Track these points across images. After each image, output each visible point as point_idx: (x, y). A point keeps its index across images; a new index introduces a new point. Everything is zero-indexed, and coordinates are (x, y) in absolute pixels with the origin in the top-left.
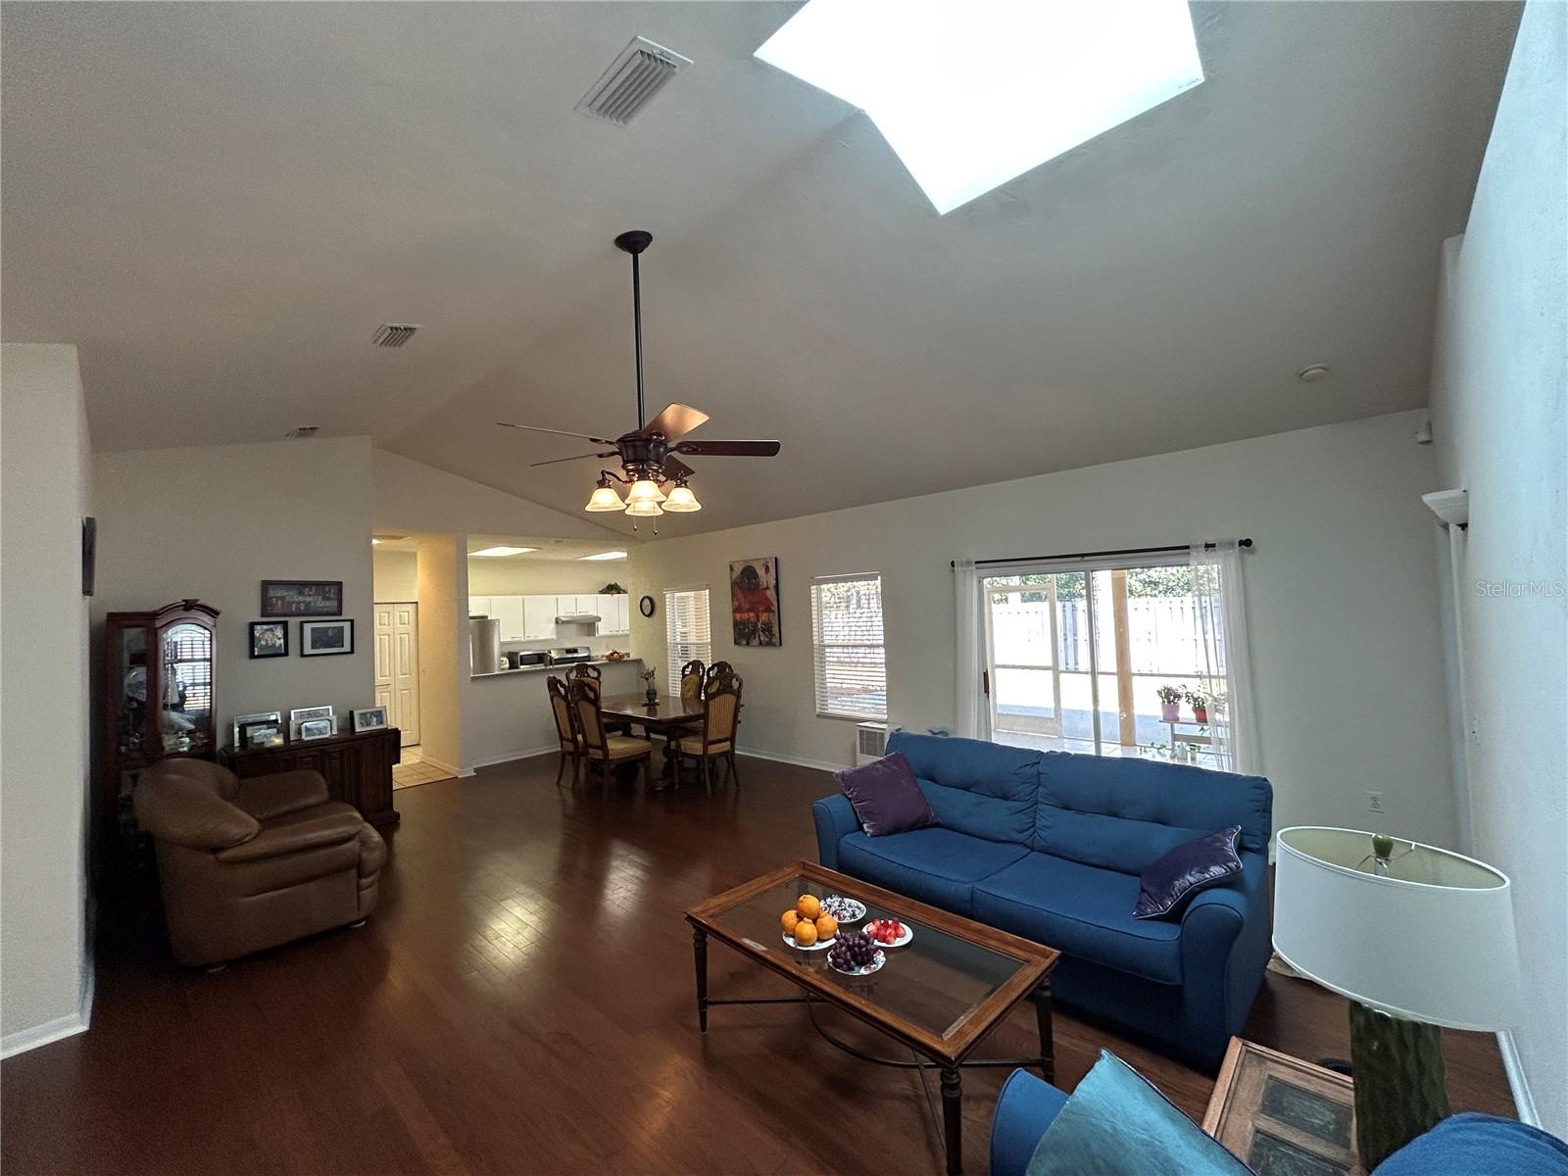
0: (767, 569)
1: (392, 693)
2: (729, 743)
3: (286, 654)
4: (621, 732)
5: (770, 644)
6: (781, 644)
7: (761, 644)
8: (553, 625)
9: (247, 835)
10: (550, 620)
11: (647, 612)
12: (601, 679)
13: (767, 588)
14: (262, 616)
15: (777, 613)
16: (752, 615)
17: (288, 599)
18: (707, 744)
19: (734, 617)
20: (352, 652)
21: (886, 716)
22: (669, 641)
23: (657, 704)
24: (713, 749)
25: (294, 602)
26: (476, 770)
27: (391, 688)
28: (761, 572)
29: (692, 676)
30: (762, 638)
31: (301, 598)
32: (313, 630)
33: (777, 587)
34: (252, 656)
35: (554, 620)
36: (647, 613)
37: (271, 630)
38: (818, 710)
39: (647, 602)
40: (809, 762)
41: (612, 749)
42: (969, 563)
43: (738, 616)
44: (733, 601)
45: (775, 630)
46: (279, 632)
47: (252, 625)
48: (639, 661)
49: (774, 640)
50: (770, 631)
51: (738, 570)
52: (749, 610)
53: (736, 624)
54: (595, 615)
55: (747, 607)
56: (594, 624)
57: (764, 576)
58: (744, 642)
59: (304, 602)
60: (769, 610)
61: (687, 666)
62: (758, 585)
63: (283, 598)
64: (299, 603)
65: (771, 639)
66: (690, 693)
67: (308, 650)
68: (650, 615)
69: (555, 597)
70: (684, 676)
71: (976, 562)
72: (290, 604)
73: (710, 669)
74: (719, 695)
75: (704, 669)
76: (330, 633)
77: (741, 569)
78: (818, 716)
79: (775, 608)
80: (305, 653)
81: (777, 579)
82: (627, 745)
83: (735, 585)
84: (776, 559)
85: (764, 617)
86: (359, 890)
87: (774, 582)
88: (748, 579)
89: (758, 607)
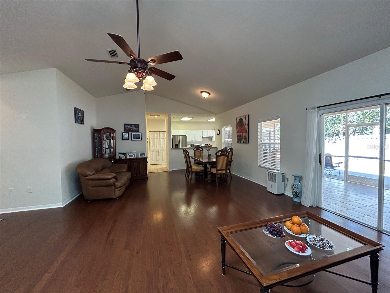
0: (246, 119)
3: (129, 140)
5: (246, 143)
6: (249, 143)
7: (243, 143)
8: (201, 138)
9: (90, 174)
10: (200, 137)
12: (203, 151)
13: (245, 125)
14: (124, 131)
15: (248, 133)
16: (241, 133)
17: (129, 128)
18: (217, 170)
19: (237, 134)
20: (141, 140)
21: (280, 169)
22: (223, 142)
23: (210, 158)
24: (219, 172)
25: (130, 128)
26: (172, 170)
27: (164, 151)
28: (244, 120)
30: (244, 141)
31: (131, 128)
32: (134, 134)
33: (248, 124)
34: (123, 140)
36: (218, 134)
37: (126, 134)
38: (259, 165)
39: (218, 131)
40: (254, 180)
41: (193, 168)
42: (314, 108)
44: (237, 129)
45: (247, 138)
46: (127, 135)
47: (122, 133)
48: (216, 147)
50: (246, 139)
51: (238, 120)
52: (241, 132)
53: (238, 136)
54: (212, 136)
56: (212, 138)
57: (245, 121)
58: (239, 142)
59: (132, 129)
60: (246, 132)
62: (243, 123)
63: (128, 127)
64: (131, 129)
65: (246, 141)
67: (133, 139)
69: (202, 131)
71: (318, 107)
72: (129, 129)
74: (220, 156)
76: (137, 135)
77: (239, 119)
78: (259, 166)
79: (248, 131)
80: (132, 140)
82: (198, 168)
83: (238, 124)
84: (248, 115)
85: (244, 134)
86: (115, 191)
87: (247, 122)
88: (241, 122)
89: (243, 131)
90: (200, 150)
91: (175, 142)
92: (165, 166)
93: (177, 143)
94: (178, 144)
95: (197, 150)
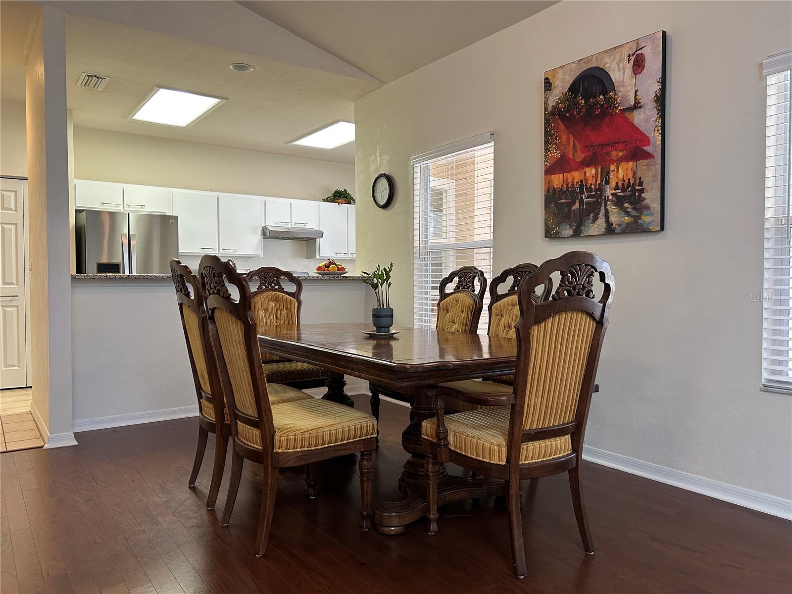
0: (638, 64)
1: (22, 308)
2: (568, 437)
4: (325, 390)
6: (662, 228)
7: (610, 231)
8: (258, 237)
11: (383, 200)
13: (637, 106)
16: (591, 172)
22: (416, 244)
23: (392, 335)
26: (77, 436)
28: (621, 74)
29: (461, 296)
30: (613, 219)
33: (661, 100)
35: (260, 230)
36: (383, 202)
38: (765, 375)
39: (384, 185)
43: (557, 180)
44: (547, 150)
45: (651, 197)
49: (646, 219)
51: (562, 85)
52: (587, 163)
54: (316, 228)
55: (580, 156)
56: (315, 239)
57: (629, 81)
58: (568, 232)
60: (636, 153)
61: (449, 279)
62: (611, 104)
66: (455, 326)
68: (386, 206)
70: (443, 296)
73: (497, 282)
75: (484, 282)
78: (767, 389)
79: (654, 148)
81: (663, 81)
83: (556, 115)
84: (664, 33)
85: (621, 172)
88: (586, 98)
89: (608, 153)
90: (281, 290)
91: (100, 251)
92: (22, 403)
93: (111, 253)
94: (118, 260)
95: (267, 289)
